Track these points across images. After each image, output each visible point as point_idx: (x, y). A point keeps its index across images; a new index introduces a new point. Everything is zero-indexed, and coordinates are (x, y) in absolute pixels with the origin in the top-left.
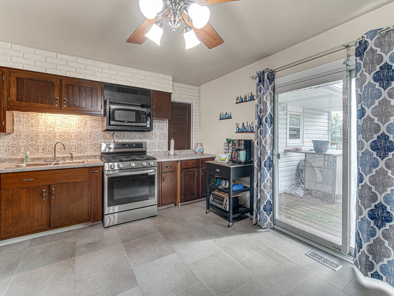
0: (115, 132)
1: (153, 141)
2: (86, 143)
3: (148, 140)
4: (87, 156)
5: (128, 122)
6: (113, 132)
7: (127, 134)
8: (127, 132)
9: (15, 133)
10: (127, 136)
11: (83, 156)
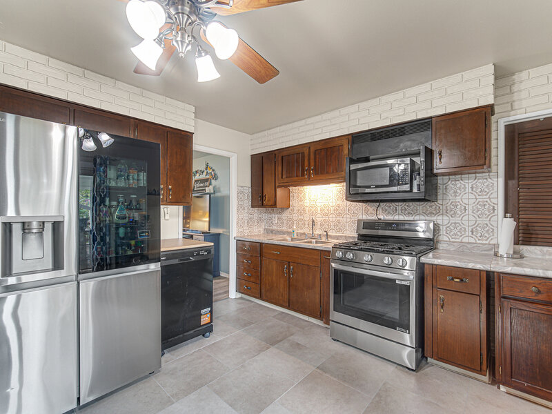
0: (381, 204)
1: (457, 219)
2: (345, 220)
3: (446, 218)
4: (346, 236)
5: (377, 187)
6: (378, 204)
7: (400, 205)
8: (400, 203)
9: (291, 208)
10: (402, 210)
11: (341, 236)
